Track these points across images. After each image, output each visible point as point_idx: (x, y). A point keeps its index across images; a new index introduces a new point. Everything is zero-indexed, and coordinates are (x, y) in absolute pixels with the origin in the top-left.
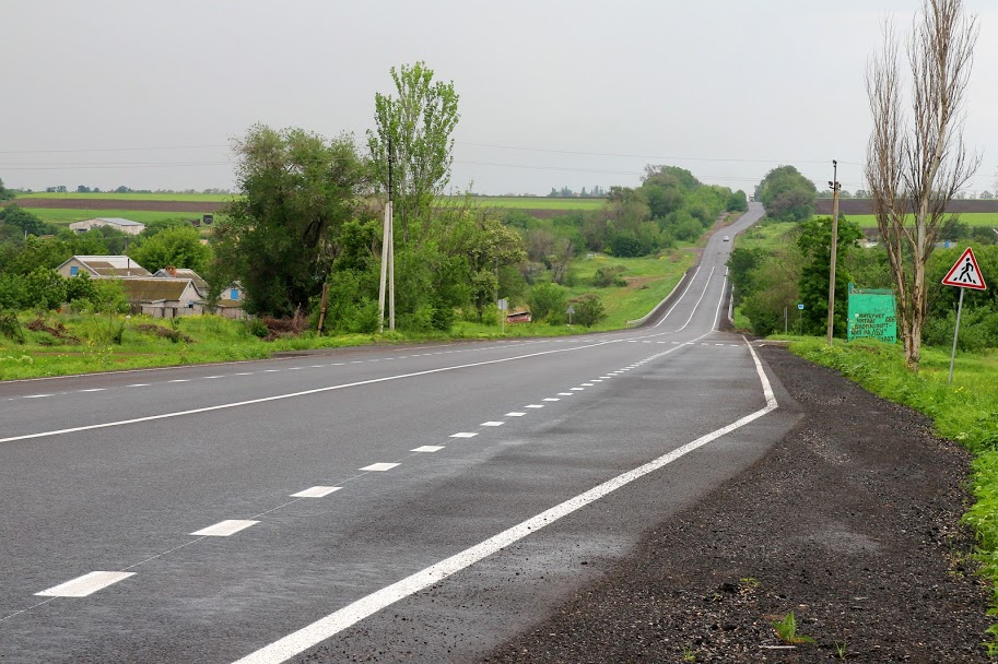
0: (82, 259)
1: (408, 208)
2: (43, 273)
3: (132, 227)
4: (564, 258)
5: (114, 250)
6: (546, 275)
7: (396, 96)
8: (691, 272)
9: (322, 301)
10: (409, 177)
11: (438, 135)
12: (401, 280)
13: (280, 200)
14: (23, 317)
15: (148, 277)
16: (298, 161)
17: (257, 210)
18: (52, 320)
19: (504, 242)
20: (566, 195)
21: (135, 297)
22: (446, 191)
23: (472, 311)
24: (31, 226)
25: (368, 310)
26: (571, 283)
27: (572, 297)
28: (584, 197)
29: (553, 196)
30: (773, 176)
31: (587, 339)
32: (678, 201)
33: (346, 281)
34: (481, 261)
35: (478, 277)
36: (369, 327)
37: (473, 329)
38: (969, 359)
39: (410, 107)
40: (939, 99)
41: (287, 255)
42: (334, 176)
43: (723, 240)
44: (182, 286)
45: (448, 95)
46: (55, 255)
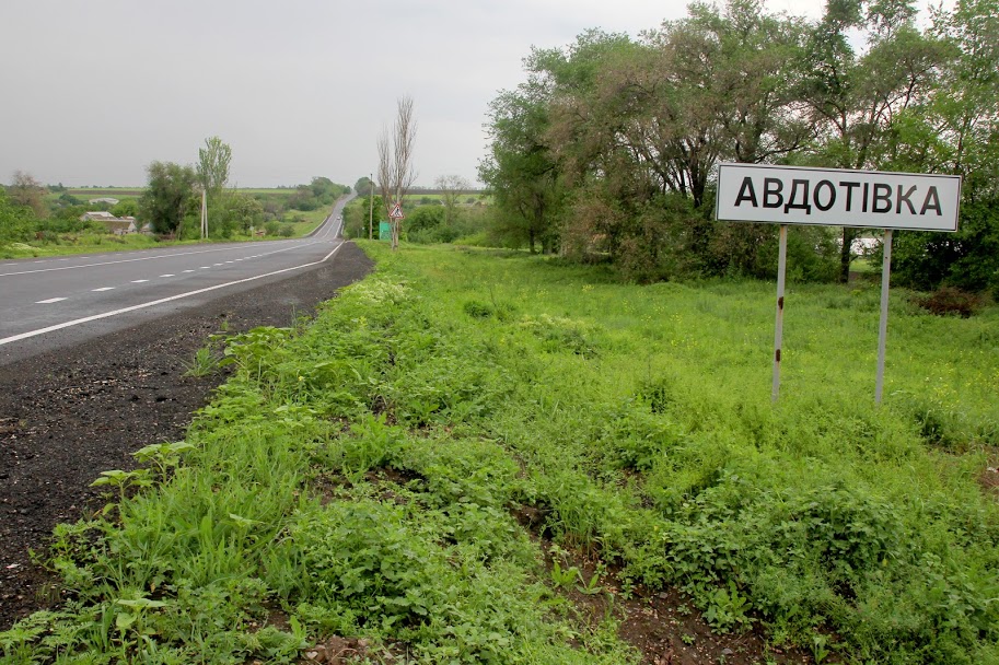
0: (90, 213)
1: (212, 192)
2: (74, 219)
3: (114, 201)
4: (281, 212)
5: (104, 210)
6: (274, 218)
7: (207, 150)
8: (329, 216)
9: (179, 228)
10: (213, 180)
11: (223, 164)
12: (210, 219)
13: (164, 189)
14: (60, 236)
15: (117, 220)
16: (170, 174)
17: (155, 194)
18: (72, 236)
19: (254, 205)
20: (283, 188)
21: (111, 227)
22: (227, 186)
23: (243, 231)
24: (74, 202)
25: (197, 231)
26: (283, 221)
27: (282, 226)
28: (290, 188)
29: (279, 188)
30: (360, 180)
31: (287, 241)
32: (324, 191)
33: (189, 220)
34: (246, 212)
35: (245, 219)
36: (197, 237)
37: (243, 238)
38: (424, 247)
39: (212, 154)
40: (404, 151)
41: (167, 211)
42: (185, 180)
43: (341, 204)
44: (129, 223)
45: (227, 149)
46: (79, 212)
